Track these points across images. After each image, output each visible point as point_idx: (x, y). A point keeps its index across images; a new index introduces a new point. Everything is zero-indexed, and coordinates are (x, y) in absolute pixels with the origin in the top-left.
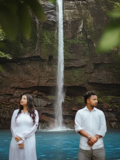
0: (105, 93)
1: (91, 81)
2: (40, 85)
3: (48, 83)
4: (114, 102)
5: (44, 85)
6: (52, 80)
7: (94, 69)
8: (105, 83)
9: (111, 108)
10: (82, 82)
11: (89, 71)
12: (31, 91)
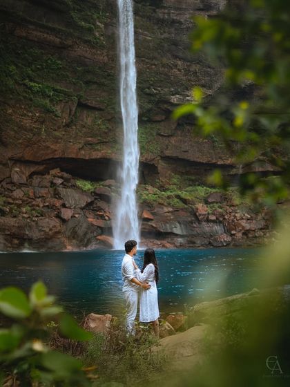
0: (190, 180)
1: (168, 153)
2: (66, 155)
3: (83, 152)
4: (213, 200)
5: (73, 156)
6: (91, 144)
7: (176, 129)
8: (195, 160)
9: (214, 214)
10: (151, 154)
11: (166, 131)
12: (45, 168)
